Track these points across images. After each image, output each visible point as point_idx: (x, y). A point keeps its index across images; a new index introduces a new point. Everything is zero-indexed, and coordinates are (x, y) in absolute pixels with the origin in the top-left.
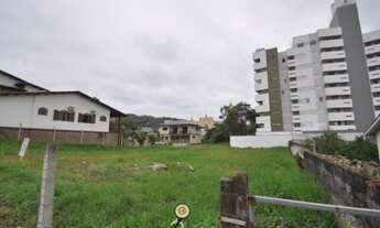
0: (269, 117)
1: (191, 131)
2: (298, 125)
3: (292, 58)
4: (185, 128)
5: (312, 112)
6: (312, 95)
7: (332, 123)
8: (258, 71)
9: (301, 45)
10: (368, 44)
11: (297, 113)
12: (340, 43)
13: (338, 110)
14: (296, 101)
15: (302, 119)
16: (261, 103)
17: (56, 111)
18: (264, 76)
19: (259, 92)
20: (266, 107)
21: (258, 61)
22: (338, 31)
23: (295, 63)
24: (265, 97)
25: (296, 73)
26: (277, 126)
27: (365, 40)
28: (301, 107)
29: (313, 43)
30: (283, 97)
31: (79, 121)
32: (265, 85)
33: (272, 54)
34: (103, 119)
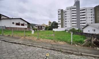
0: (61, 25)
1: (43, 27)
2: (66, 26)
3: (66, 12)
4: (41, 27)
5: (69, 24)
6: (69, 20)
7: (72, 26)
8: (59, 14)
9: (68, 9)
11: (66, 24)
12: (75, 9)
13: (74, 24)
14: (66, 22)
15: (67, 25)
16: (59, 22)
17: (16, 23)
18: (60, 15)
19: (59, 19)
20: (60, 23)
21: (59, 12)
22: (75, 7)
23: (67, 13)
24: (60, 20)
25: (67, 15)
26: (62, 27)
27: (80, 9)
28: (67, 23)
29: (70, 9)
30: (64, 21)
32: (60, 18)
33: (62, 11)
34: (26, 25)
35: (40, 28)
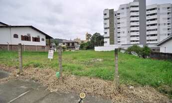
0: (109, 39)
1: (76, 44)
2: (119, 42)
3: (119, 14)
4: (73, 43)
5: (125, 37)
6: (126, 30)
7: (131, 41)
8: (105, 19)
9: (123, 9)
10: (148, 10)
11: (119, 37)
12: (137, 9)
13: (134, 36)
14: (119, 33)
15: (121, 39)
16: (106, 33)
18: (108, 21)
19: (105, 28)
20: (108, 35)
21: (105, 14)
22: (137, 4)
23: (120, 16)
24: (108, 31)
25: (120, 21)
26: (112, 43)
28: (121, 35)
29: (127, 8)
30: (115, 31)
31: (33, 41)
32: (108, 26)
33: (111, 11)
34: (43, 40)
35: (71, 45)
